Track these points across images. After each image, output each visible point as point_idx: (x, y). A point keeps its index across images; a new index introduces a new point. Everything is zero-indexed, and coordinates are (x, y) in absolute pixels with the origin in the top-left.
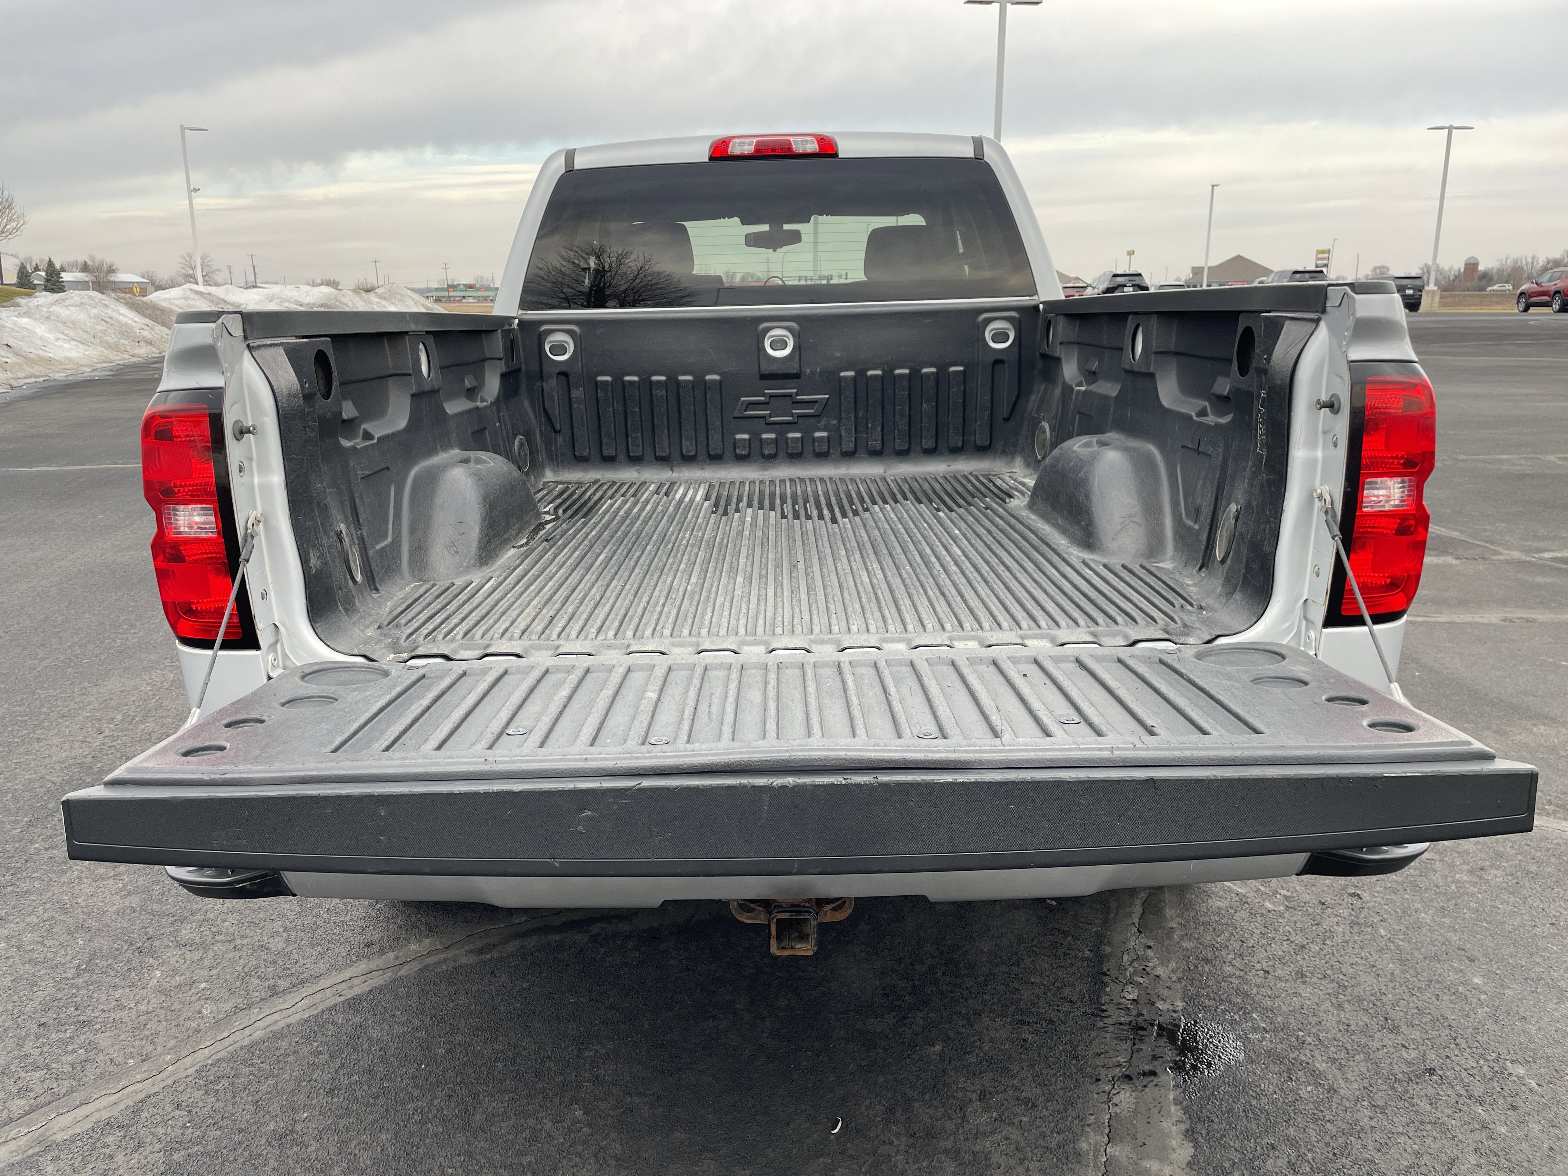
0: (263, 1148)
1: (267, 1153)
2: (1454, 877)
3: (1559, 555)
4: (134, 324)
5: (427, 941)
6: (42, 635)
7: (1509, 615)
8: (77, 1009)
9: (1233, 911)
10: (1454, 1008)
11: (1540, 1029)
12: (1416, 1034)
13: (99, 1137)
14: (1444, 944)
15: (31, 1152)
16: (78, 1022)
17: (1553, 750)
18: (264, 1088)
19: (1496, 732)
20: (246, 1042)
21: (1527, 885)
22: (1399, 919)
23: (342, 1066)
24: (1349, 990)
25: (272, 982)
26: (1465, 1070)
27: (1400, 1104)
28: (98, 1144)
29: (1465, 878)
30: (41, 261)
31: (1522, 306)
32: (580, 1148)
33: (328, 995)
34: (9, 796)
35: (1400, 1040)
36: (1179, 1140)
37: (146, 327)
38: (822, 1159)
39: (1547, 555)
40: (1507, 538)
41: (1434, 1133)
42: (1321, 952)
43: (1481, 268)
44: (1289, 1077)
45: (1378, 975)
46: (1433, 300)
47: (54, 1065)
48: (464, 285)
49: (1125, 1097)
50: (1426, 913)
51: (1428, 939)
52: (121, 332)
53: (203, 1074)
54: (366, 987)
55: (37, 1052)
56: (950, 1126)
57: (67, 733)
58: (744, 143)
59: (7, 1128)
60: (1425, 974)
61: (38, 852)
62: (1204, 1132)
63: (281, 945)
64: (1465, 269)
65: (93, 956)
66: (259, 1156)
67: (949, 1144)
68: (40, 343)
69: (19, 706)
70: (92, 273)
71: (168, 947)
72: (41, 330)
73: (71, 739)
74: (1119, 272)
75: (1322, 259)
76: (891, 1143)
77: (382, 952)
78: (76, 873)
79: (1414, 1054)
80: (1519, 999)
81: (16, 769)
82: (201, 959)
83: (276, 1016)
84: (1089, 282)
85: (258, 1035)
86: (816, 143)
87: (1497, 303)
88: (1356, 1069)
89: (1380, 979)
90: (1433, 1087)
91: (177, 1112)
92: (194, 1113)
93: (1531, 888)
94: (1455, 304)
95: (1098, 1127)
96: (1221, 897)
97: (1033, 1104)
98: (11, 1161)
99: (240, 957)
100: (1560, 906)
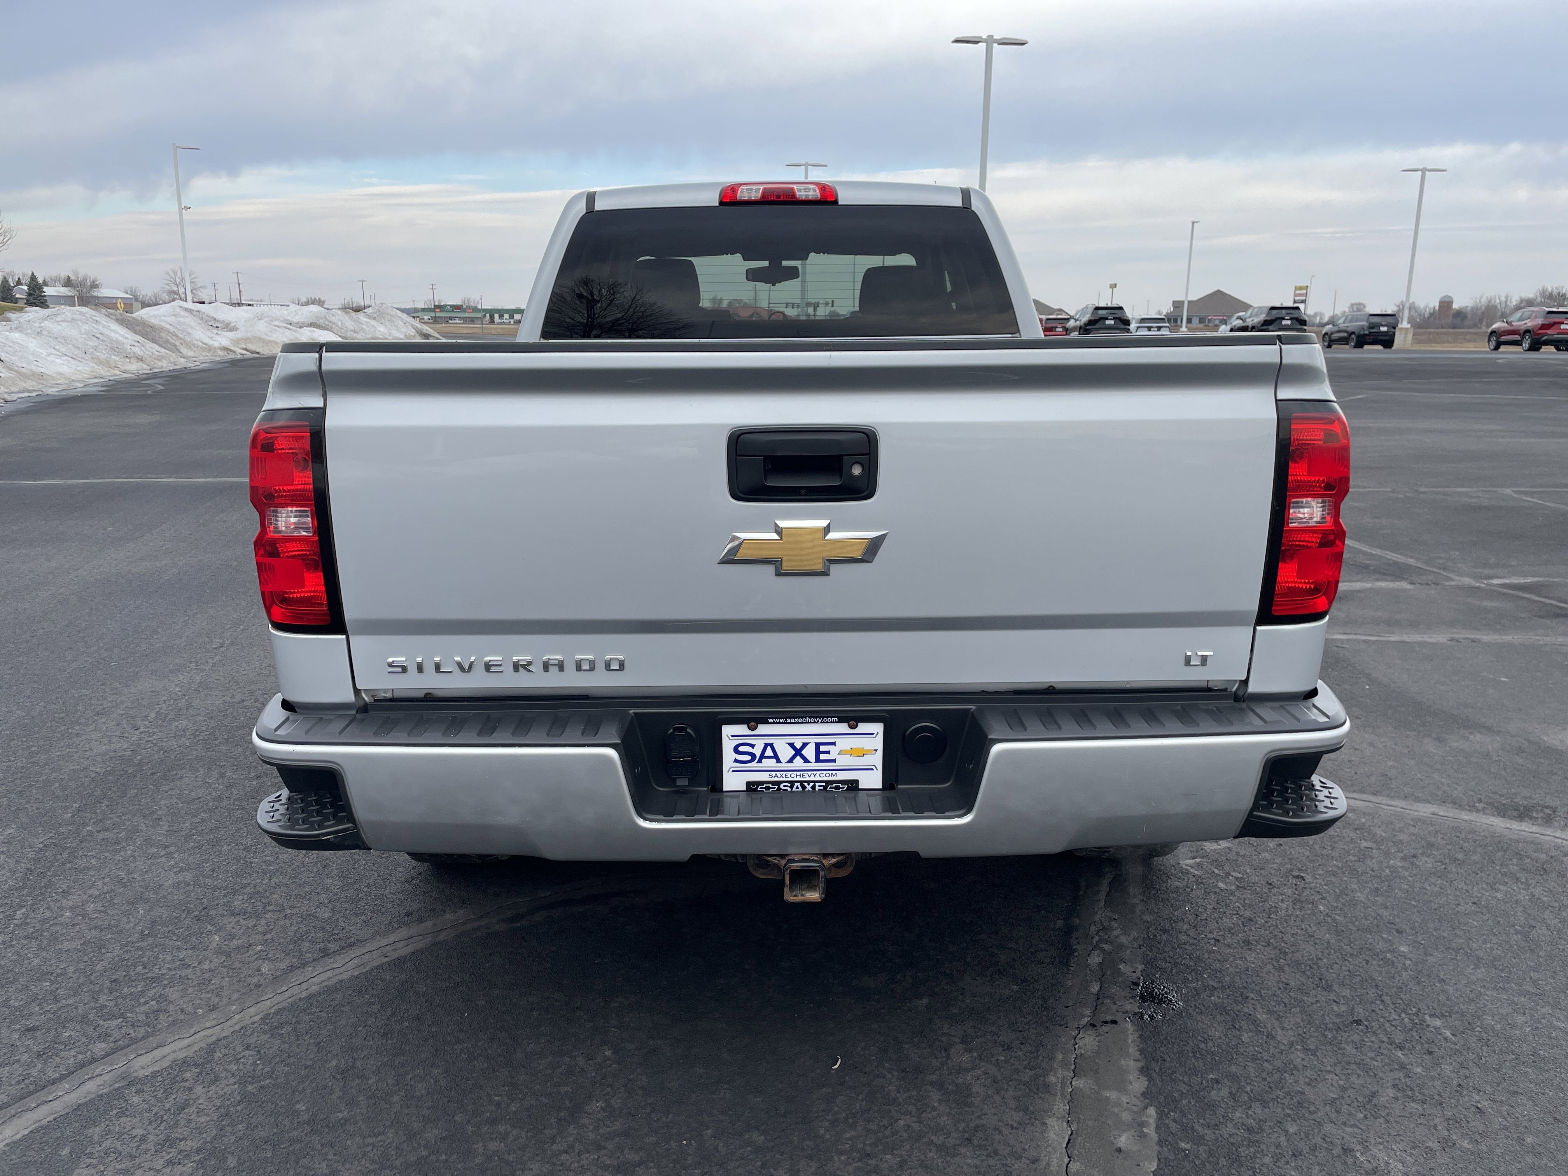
0: (328, 1080)
1: (332, 1085)
2: (1388, 863)
3: (1507, 581)
4: (125, 341)
5: (461, 912)
6: (68, 639)
7: (1456, 636)
8: (145, 968)
9: (1189, 890)
10: (1381, 971)
11: (1457, 989)
12: (1347, 992)
13: (178, 1073)
14: (1376, 918)
15: (117, 1085)
16: (147, 978)
17: (1487, 755)
18: (324, 1032)
19: (1436, 739)
20: (304, 995)
21: (1454, 870)
22: (1337, 897)
23: (393, 1014)
24: (1290, 955)
25: (322, 945)
26: (1388, 1021)
27: (1329, 1048)
28: (178, 1079)
29: (1399, 864)
30: (24, 275)
31: (1493, 344)
32: (611, 1080)
33: (375, 956)
34: (57, 785)
35: (1332, 996)
36: (1135, 1075)
37: (137, 344)
38: (824, 1089)
39: (1495, 581)
40: (1459, 565)
41: (1358, 1072)
42: (1266, 924)
43: (1455, 306)
44: (1233, 1025)
45: (1316, 944)
46: (1405, 337)
47: (129, 1015)
48: (451, 306)
49: (1088, 1042)
50: (1361, 892)
51: (1362, 915)
52: (112, 348)
53: (267, 1021)
54: (409, 950)
55: (112, 1004)
56: (935, 1063)
57: (104, 729)
58: (752, 190)
59: (92, 1066)
60: (1357, 943)
61: (90, 833)
62: (1157, 1069)
63: (327, 915)
64: (1440, 307)
65: (154, 923)
66: (325, 1087)
67: (934, 1077)
68: (32, 358)
69: (55, 704)
70: (75, 288)
71: (223, 915)
72: (32, 344)
73: (109, 734)
74: (1102, 305)
75: (1300, 295)
76: (884, 1077)
77: (421, 920)
78: (129, 852)
79: (1343, 1008)
80: (1439, 965)
81: (59, 761)
82: (255, 926)
83: (329, 974)
84: (1072, 314)
85: (314, 988)
86: (818, 191)
87: (1470, 341)
88: (1292, 1019)
89: (1317, 946)
90: (1359, 1034)
91: (247, 1053)
92: (262, 1053)
93: (1458, 873)
94: (1430, 342)
95: (1065, 1064)
96: (1180, 878)
97: (1008, 1046)
98: (101, 1092)
99: (291, 925)
100: (1483, 888)
